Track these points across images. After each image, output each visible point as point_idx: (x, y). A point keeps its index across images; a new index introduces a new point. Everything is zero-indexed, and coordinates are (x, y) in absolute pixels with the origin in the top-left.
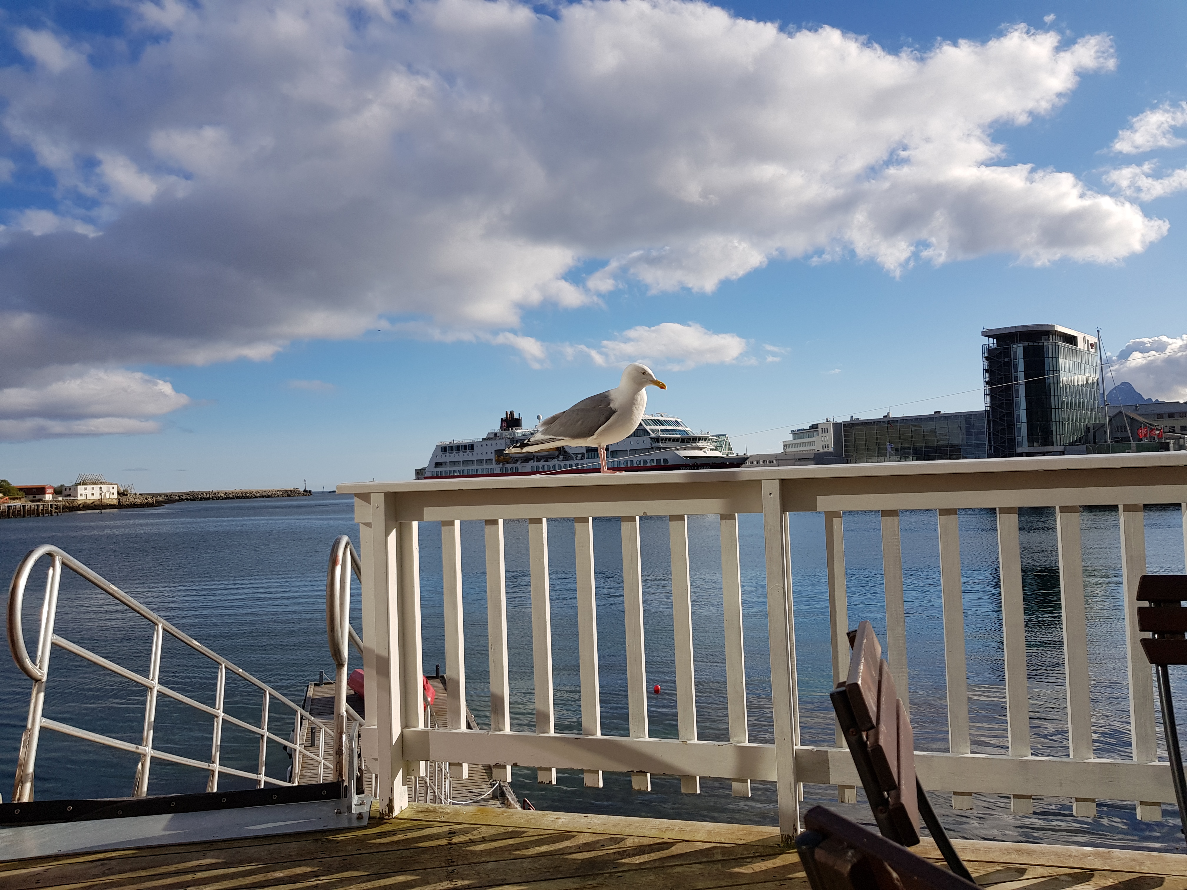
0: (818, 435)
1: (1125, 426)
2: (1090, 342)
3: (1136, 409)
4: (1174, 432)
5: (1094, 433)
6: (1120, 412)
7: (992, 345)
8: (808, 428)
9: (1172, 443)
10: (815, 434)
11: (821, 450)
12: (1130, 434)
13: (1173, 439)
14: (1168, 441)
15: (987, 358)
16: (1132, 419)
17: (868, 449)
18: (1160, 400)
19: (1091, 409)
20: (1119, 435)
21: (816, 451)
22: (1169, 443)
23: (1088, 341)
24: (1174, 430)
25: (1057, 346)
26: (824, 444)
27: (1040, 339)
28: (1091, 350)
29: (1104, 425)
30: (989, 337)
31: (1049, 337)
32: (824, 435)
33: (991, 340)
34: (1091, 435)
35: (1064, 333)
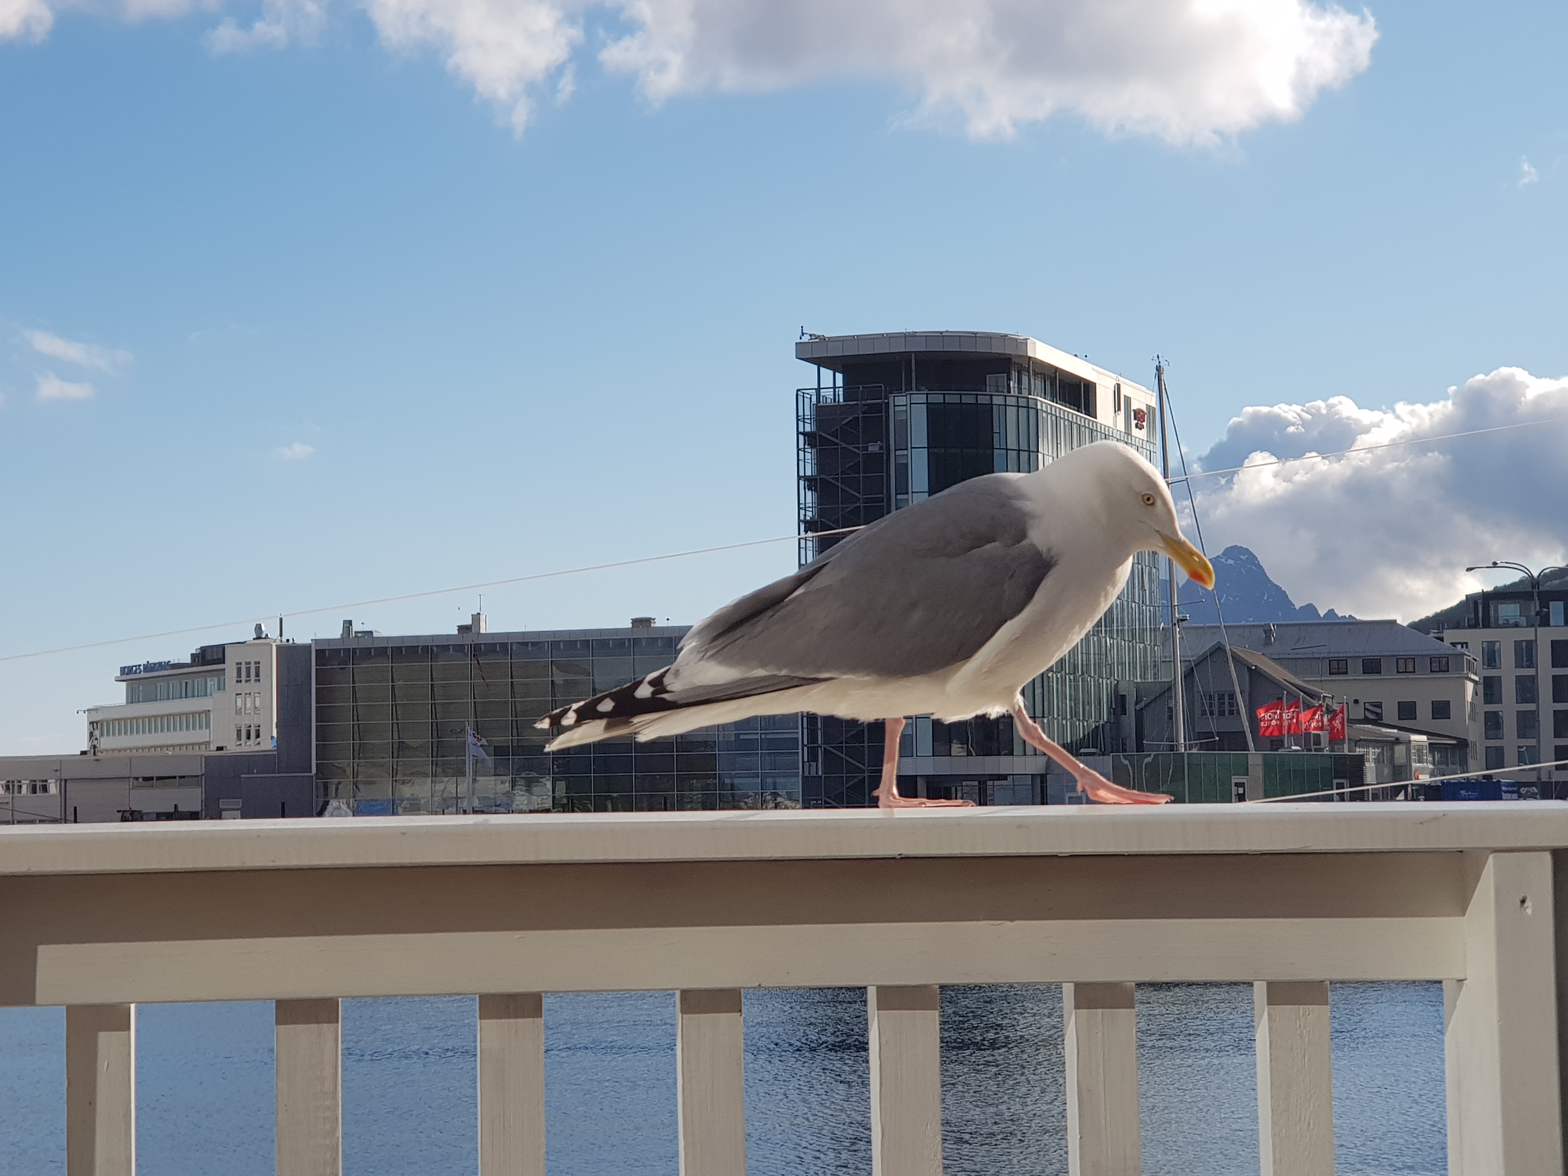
0: (221, 687)
1: (1232, 696)
2: (1134, 406)
3: (1267, 642)
4: (1378, 721)
5: (1139, 714)
6: (1219, 649)
7: (829, 394)
8: (188, 660)
9: (1371, 757)
10: (212, 683)
11: (233, 747)
12: (1246, 724)
13: (1375, 743)
14: (1359, 751)
15: (810, 439)
16: (1255, 675)
17: (400, 749)
18: (1342, 612)
19: (1133, 631)
20: (1213, 725)
21: (212, 751)
22: (1361, 759)
23: (1128, 400)
24: (1379, 716)
25: (1032, 413)
26: (244, 722)
27: (980, 385)
28: (1135, 432)
29: (1168, 689)
30: (820, 362)
31: (1009, 379)
32: (244, 687)
33: (827, 374)
34: (1129, 721)
35: (1056, 369)
